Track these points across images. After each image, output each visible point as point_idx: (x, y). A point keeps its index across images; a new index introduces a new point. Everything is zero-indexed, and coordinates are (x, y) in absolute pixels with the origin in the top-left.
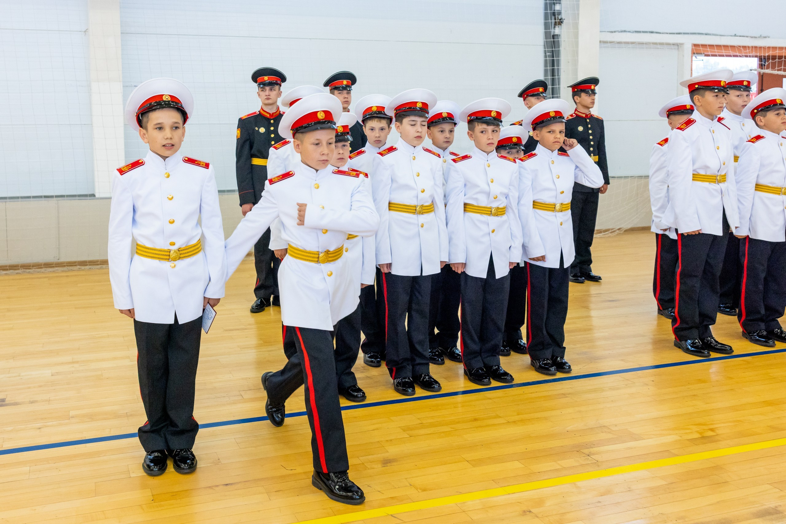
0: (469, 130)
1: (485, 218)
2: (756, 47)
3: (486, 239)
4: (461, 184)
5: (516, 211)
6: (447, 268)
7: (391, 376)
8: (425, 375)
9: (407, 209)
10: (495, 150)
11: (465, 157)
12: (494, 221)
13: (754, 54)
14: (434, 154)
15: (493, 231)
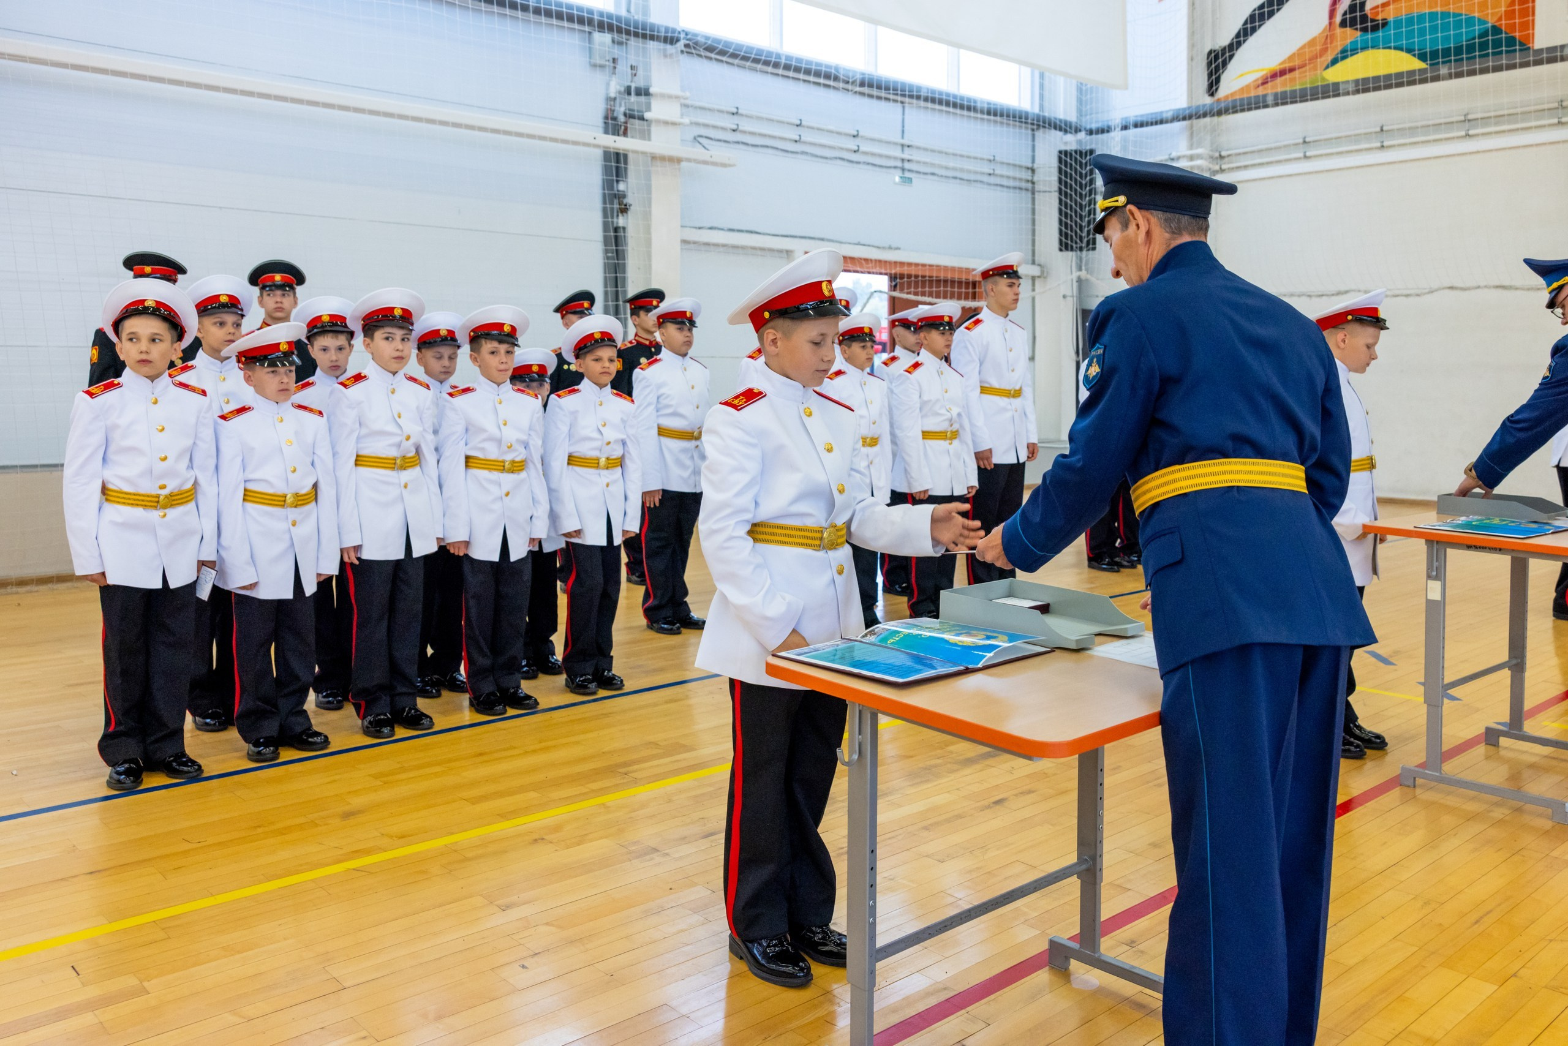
0: (471, 350)
1: (495, 475)
2: (880, 261)
3: (497, 506)
4: (460, 428)
5: (539, 466)
6: (443, 550)
7: (358, 714)
8: (410, 709)
9: (382, 463)
10: (509, 380)
11: (467, 390)
12: (508, 480)
13: (883, 271)
14: (421, 384)
15: (507, 494)
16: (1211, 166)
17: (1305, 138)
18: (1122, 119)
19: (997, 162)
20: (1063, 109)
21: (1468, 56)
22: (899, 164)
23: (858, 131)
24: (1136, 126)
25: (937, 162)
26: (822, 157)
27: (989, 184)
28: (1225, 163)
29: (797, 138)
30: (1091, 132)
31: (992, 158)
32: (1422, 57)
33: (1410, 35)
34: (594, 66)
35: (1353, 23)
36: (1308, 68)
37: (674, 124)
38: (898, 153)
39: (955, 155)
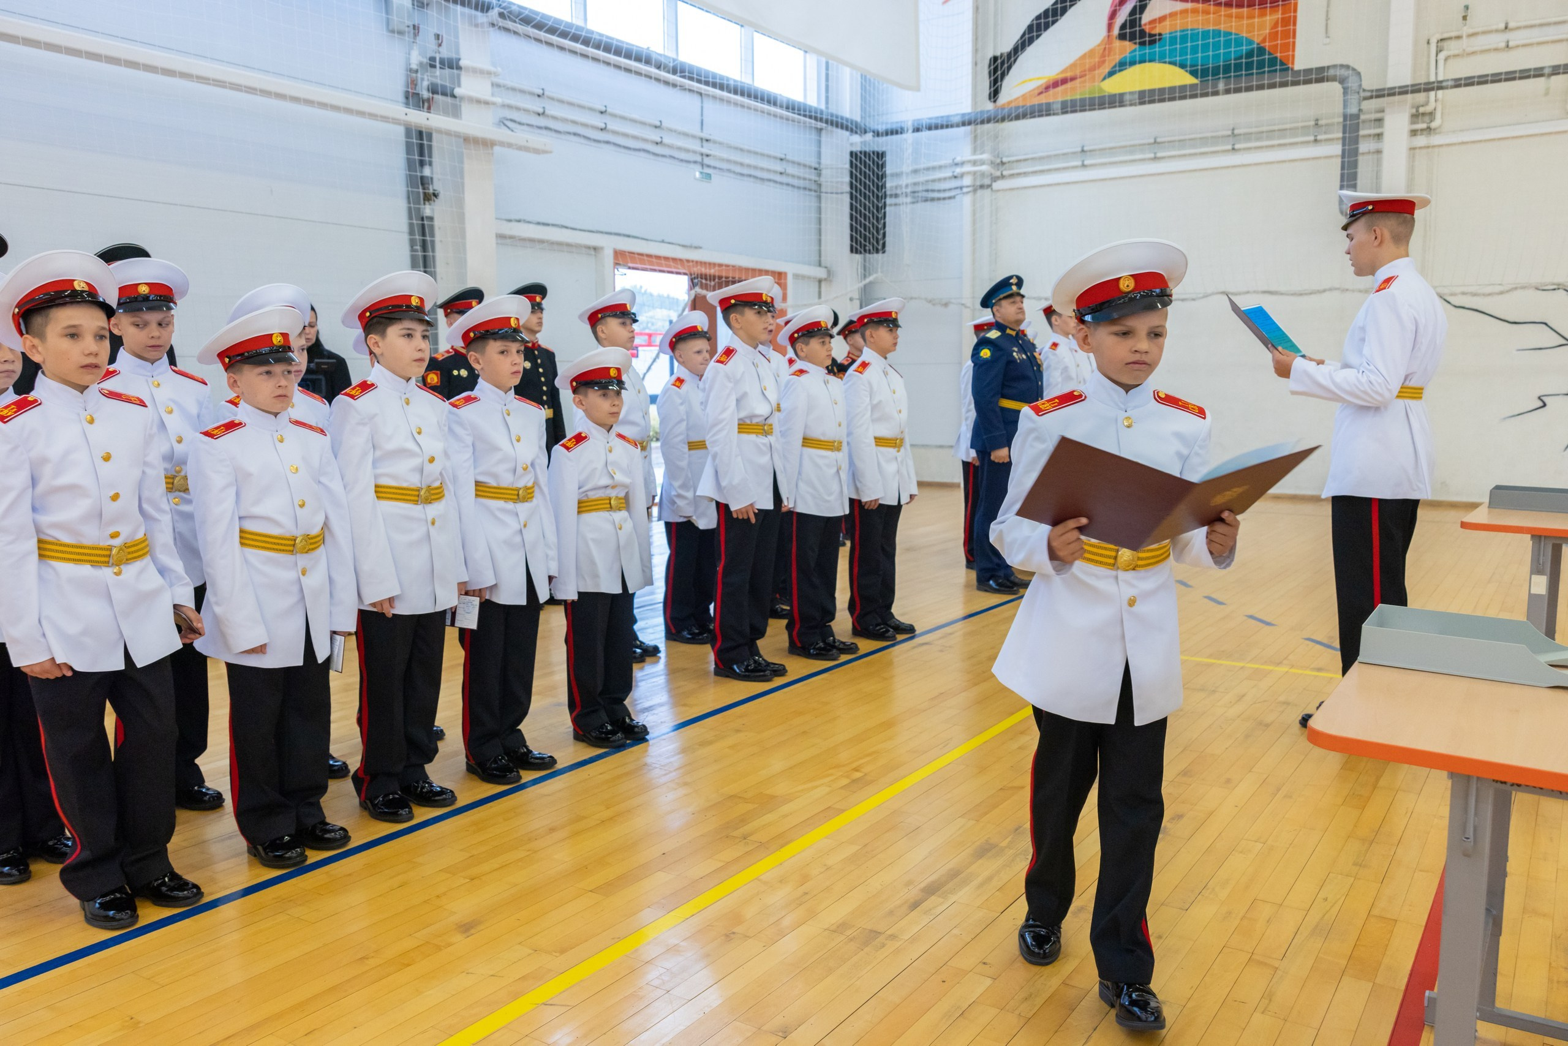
1: (509, 506)
11: (469, 399)
13: (684, 271)
16: (993, 171)
17: (1083, 147)
18: (914, 121)
19: (788, 161)
20: (848, 107)
21: (1236, 74)
22: (699, 158)
23: (661, 122)
24: (930, 128)
25: (732, 158)
26: (625, 148)
27: (781, 183)
28: (1009, 169)
29: (603, 126)
30: (877, 134)
31: (783, 156)
32: (1194, 73)
33: (1183, 52)
34: (393, 31)
35: (1132, 38)
36: (1087, 77)
37: (487, 103)
38: (695, 146)
39: (749, 151)
